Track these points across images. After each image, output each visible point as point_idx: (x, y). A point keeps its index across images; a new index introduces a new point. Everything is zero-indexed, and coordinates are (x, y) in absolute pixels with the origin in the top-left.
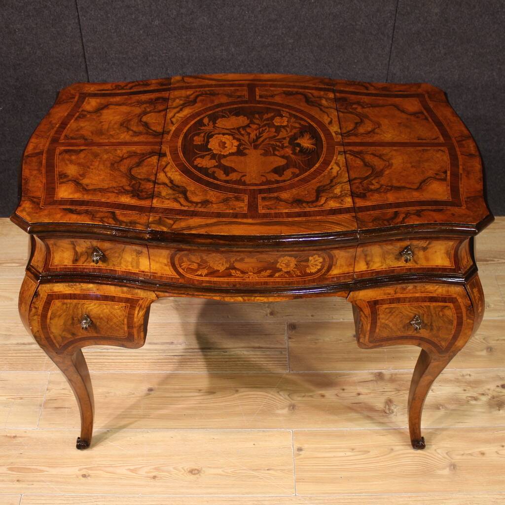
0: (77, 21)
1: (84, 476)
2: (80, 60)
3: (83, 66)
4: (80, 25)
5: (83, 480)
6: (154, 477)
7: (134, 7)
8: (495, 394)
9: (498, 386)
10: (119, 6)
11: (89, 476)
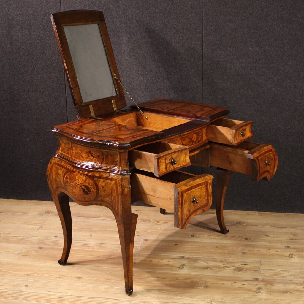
0: (65, 99)
1: (27, 275)
2: (65, 117)
4: (66, 101)
6: (60, 278)
8: (239, 266)
9: (242, 264)
11: (30, 275)
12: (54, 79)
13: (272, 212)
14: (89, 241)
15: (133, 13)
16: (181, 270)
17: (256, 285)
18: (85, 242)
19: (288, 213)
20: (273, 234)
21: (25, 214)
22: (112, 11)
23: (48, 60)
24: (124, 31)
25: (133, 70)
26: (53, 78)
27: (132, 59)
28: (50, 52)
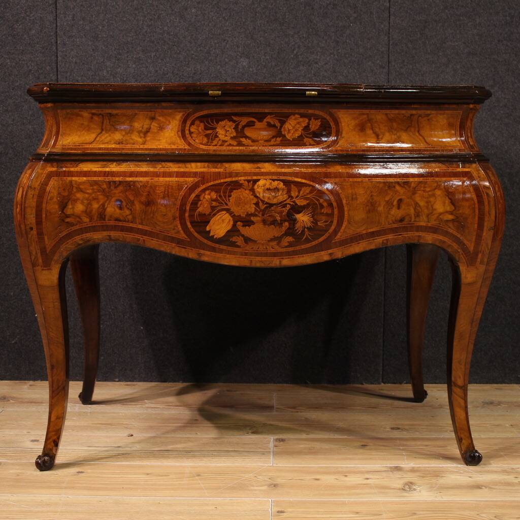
12: (30, 68)
16: (412, 495)
23: (17, 21)
25: (224, 44)
26: (28, 67)
27: (224, 18)
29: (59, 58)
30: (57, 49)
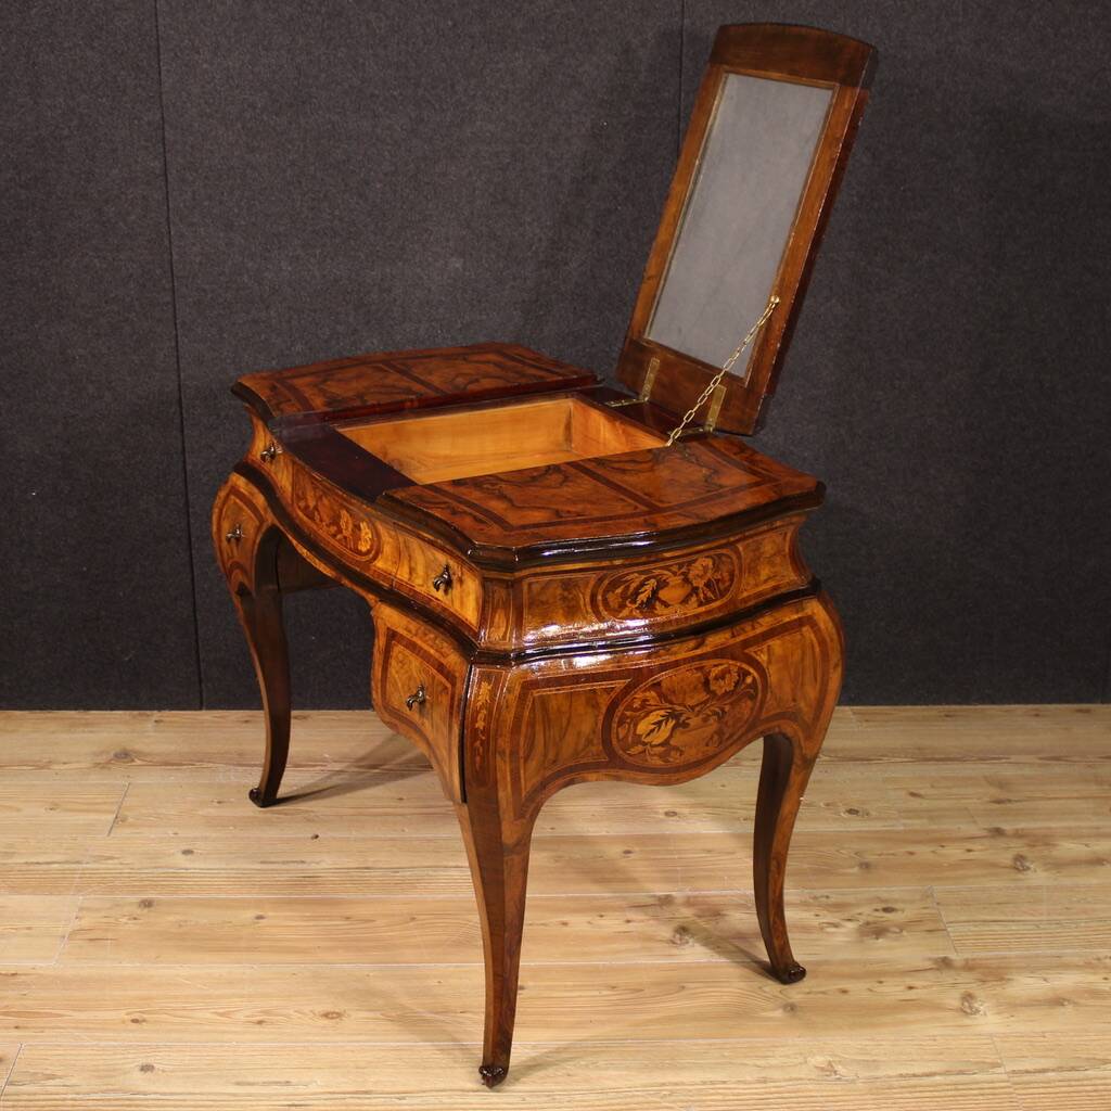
0: (173, 344)
1: (135, 1021)
2: (173, 410)
3: (177, 421)
4: (177, 351)
5: (134, 1026)
6: (260, 1022)
7: (263, 322)
8: (870, 919)
9: (877, 910)
10: (241, 322)
11: (144, 1021)
12: (131, 271)
13: (896, 704)
14: (317, 863)
15: (428, 30)
16: (683, 952)
17: (954, 985)
18: (300, 866)
19: (948, 704)
20: (932, 787)
21: (42, 768)
22: (350, 23)
23: (107, 202)
24: (395, 93)
25: (426, 235)
26: (128, 269)
27: (426, 197)
28: (116, 171)
29: (175, 257)
30: (170, 242)
